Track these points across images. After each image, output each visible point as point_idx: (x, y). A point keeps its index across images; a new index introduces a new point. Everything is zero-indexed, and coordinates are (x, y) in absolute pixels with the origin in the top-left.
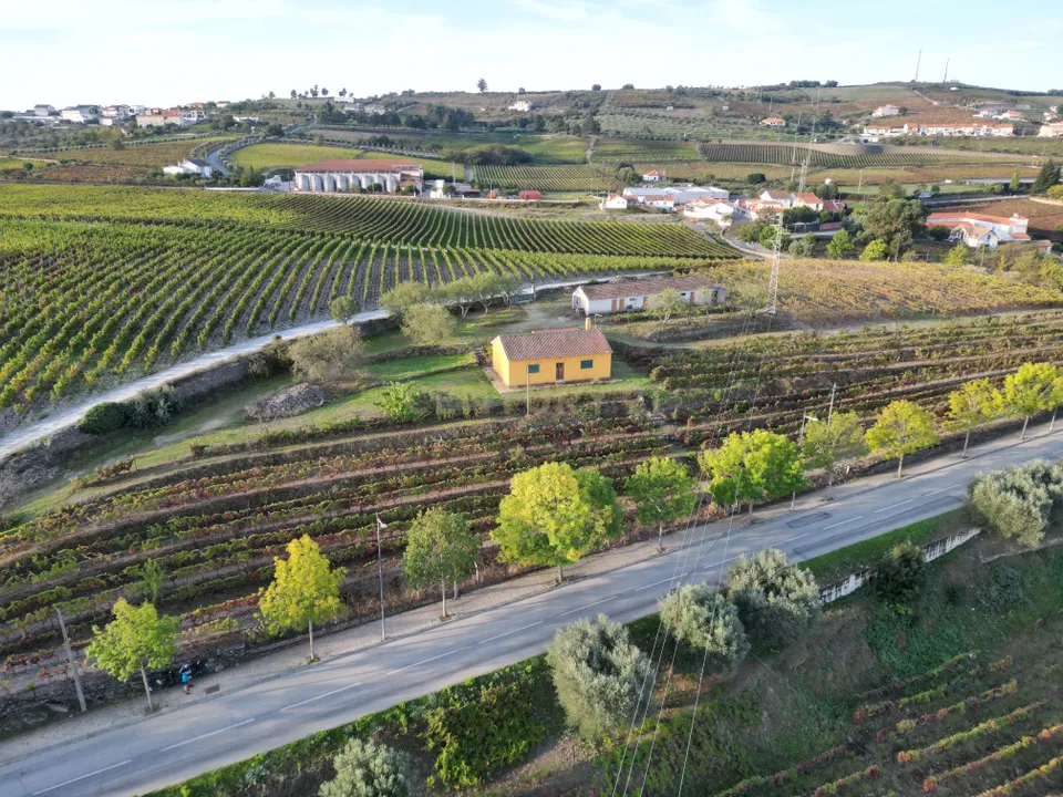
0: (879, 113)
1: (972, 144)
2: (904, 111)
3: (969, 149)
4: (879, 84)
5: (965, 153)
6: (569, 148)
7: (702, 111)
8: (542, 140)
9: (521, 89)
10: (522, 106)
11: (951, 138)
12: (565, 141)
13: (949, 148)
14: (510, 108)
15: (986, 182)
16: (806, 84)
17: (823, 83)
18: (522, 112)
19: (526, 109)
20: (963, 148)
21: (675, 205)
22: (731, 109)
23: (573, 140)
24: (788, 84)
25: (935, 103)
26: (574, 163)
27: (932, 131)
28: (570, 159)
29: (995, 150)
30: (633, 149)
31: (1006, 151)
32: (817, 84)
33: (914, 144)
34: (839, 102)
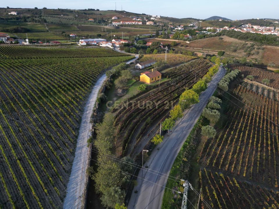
0: (113, 18)
1: (136, 26)
2: (118, 18)
3: (136, 27)
4: (109, 10)
5: (136, 28)
6: (39, 27)
7: (71, 16)
8: (28, 25)
9: (7, 7)
10: (14, 13)
11: (131, 25)
12: (37, 25)
13: (132, 27)
14: (9, 14)
15: (146, 35)
16: (92, 10)
17: (96, 9)
18: (15, 15)
19: (16, 14)
20: (135, 27)
21: (97, 43)
22: (78, 16)
23: (38, 24)
24: (87, 9)
25: (123, 16)
26: (44, 32)
27: (127, 23)
28: (43, 30)
29: (141, 28)
30: (59, 27)
31: (143, 28)
32: (94, 10)
33: (125, 26)
34: (102, 15)
